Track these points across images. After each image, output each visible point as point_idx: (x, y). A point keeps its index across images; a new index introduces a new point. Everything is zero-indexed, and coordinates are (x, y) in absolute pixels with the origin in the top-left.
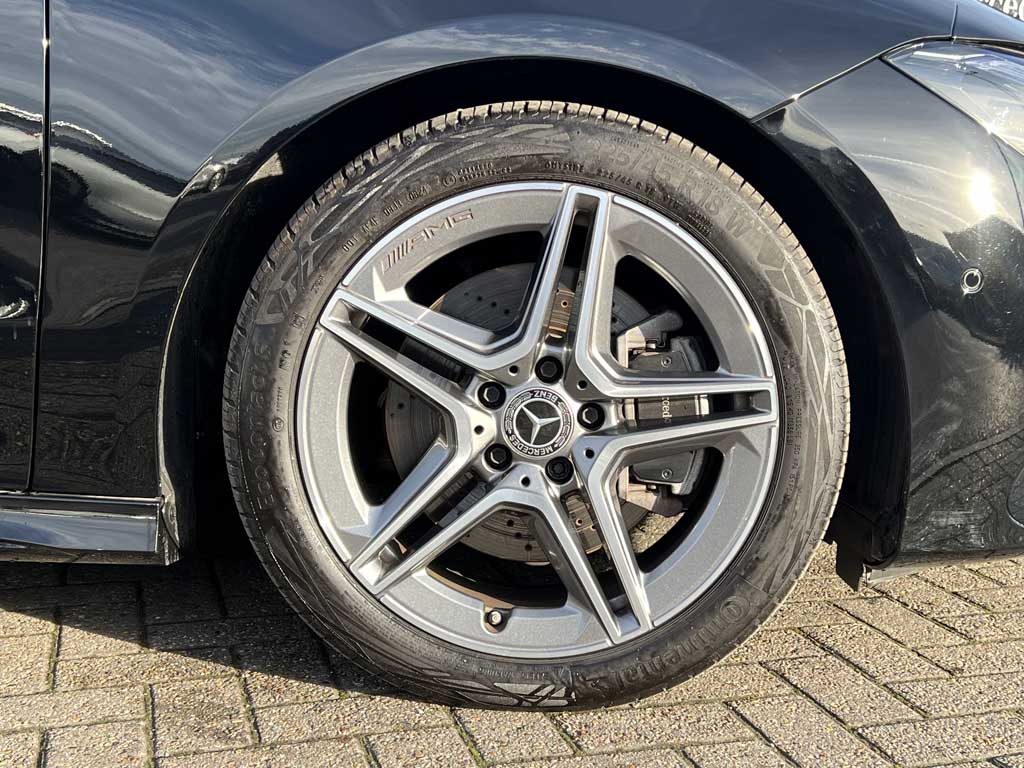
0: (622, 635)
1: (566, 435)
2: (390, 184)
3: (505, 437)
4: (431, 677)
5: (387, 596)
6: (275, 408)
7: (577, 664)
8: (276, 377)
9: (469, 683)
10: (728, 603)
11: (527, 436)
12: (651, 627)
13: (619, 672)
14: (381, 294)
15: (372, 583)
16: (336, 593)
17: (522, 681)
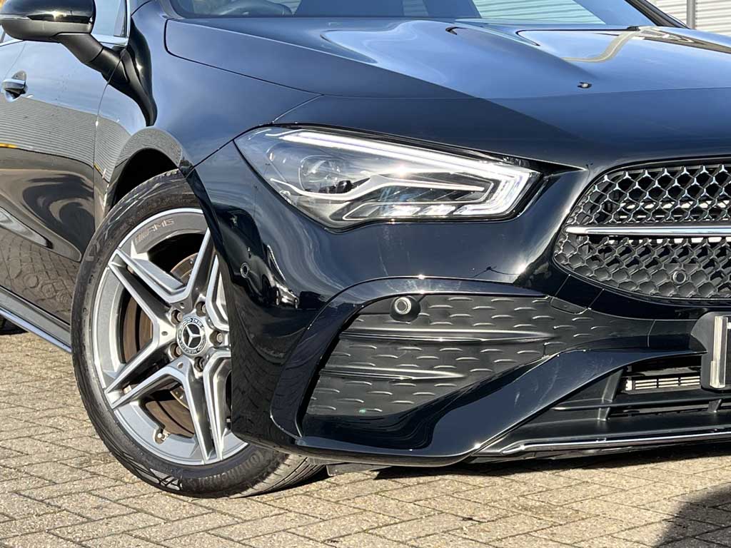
0: (209, 459)
1: (203, 344)
2: (141, 200)
3: (178, 340)
4: (127, 458)
5: (117, 411)
6: (85, 303)
7: (187, 469)
8: (88, 287)
9: (140, 465)
10: (254, 454)
11: (187, 342)
12: (221, 459)
13: (203, 479)
14: (134, 255)
15: (112, 402)
16: (96, 403)
17: (162, 471)
